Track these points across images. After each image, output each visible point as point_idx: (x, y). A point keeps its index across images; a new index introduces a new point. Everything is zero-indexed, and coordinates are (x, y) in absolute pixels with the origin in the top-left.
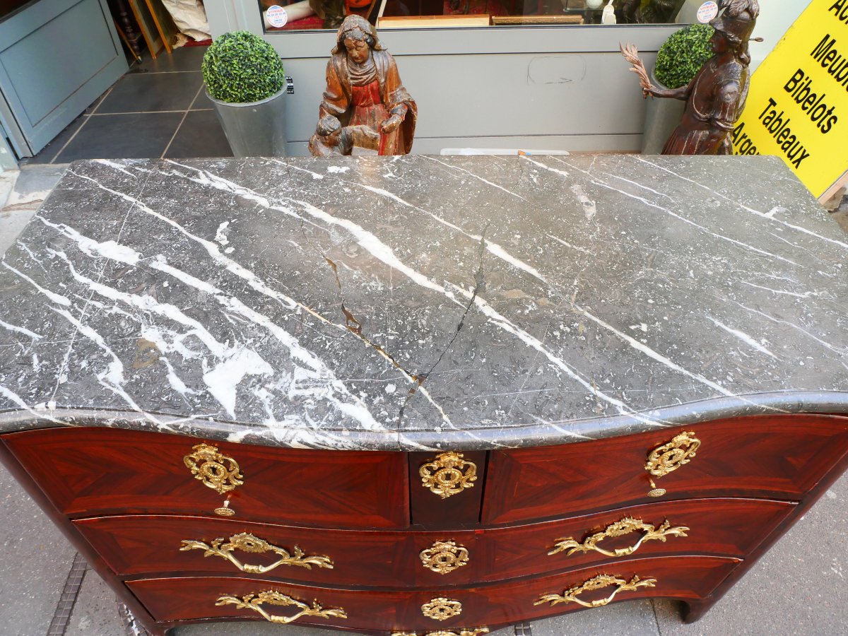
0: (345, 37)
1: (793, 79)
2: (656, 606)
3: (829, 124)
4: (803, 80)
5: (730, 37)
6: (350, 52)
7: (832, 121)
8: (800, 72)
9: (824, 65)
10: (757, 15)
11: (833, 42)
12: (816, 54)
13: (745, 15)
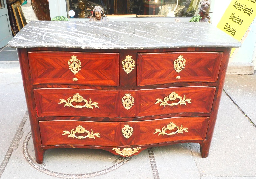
0: (95, 11)
1: (226, 26)
2: (193, 155)
3: (235, 33)
4: (228, 25)
5: (203, 11)
6: (96, 16)
7: (235, 32)
8: (227, 23)
9: (232, 20)
10: (210, 5)
11: (234, 14)
12: (230, 18)
13: (207, 5)
